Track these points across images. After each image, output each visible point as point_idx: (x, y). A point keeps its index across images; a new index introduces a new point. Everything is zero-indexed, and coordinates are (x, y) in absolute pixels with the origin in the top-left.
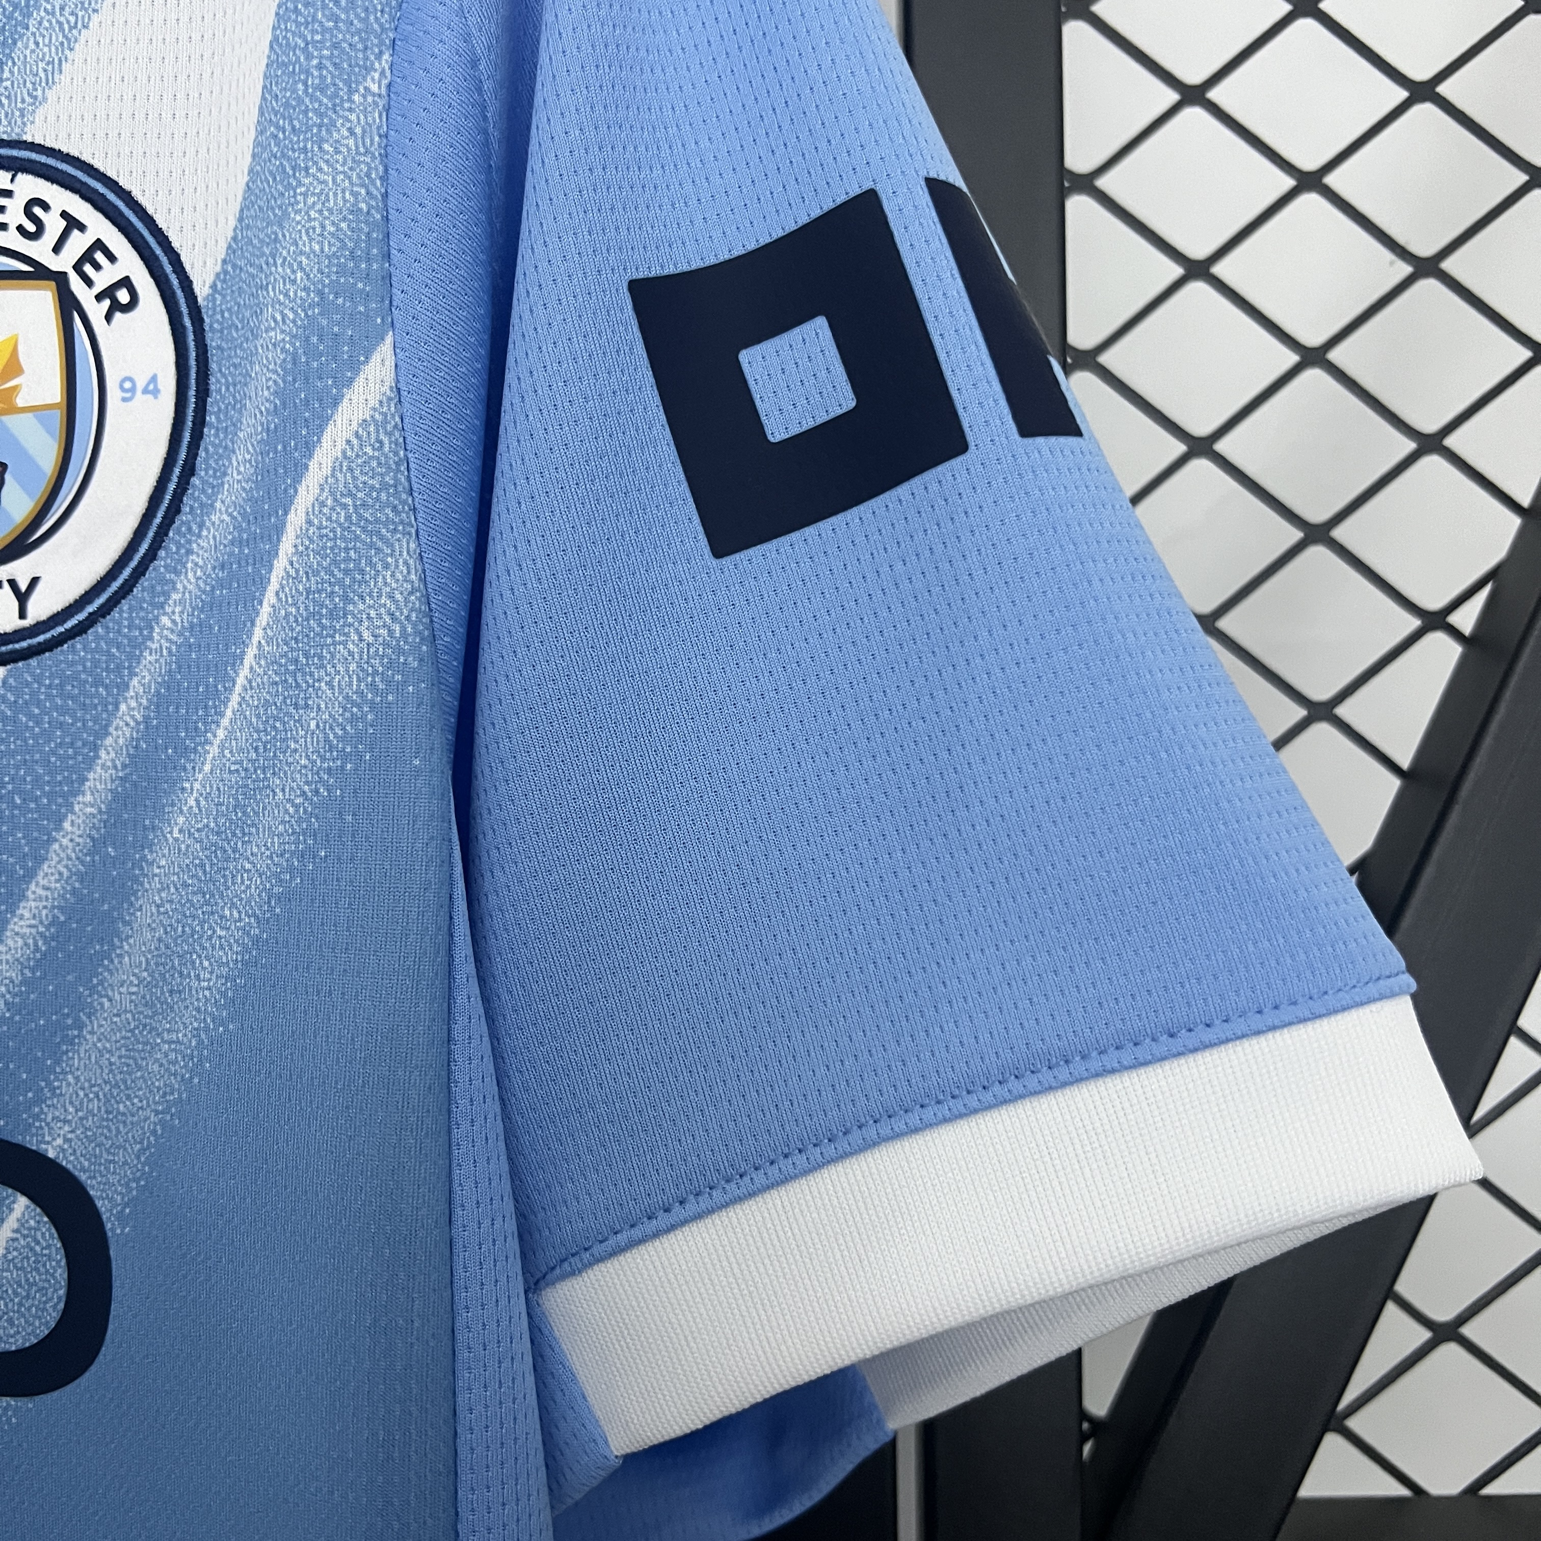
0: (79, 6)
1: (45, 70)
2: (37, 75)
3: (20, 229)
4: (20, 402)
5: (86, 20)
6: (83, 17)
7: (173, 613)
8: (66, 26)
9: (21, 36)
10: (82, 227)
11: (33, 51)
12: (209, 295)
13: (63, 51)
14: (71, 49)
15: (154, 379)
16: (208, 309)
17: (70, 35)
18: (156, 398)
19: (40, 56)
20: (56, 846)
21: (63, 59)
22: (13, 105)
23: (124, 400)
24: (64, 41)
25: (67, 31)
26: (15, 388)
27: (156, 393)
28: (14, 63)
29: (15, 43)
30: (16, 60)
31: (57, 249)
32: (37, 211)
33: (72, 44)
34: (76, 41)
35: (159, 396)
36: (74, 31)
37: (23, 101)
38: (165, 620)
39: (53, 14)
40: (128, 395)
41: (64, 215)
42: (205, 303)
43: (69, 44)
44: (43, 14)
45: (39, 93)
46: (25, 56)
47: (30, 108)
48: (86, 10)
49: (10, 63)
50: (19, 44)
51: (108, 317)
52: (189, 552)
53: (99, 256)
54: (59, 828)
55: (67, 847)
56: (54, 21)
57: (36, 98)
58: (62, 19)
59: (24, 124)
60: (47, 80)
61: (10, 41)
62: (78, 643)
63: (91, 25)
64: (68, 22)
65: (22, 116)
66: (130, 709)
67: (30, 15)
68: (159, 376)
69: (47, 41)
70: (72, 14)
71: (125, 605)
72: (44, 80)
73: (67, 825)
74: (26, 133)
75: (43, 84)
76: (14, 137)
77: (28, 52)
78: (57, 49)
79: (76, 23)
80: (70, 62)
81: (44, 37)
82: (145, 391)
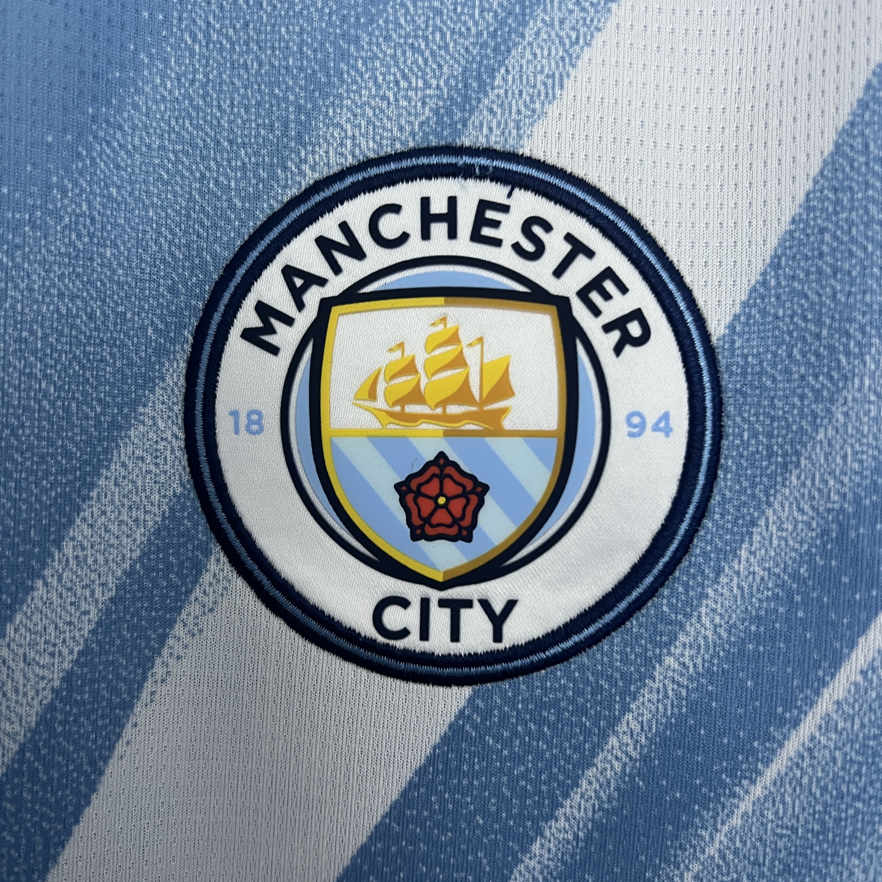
0: (581, 22)
1: (545, 84)
2: (535, 87)
3: (517, 247)
4: (508, 424)
5: (589, 38)
6: (585, 35)
7: (683, 655)
8: (567, 42)
9: (516, 44)
10: (590, 254)
11: (529, 62)
12: (724, 336)
13: (564, 66)
14: (573, 66)
15: (666, 416)
16: (724, 349)
17: (571, 51)
18: (667, 435)
19: (539, 68)
20: (522, 867)
21: (564, 74)
22: (507, 115)
23: (631, 435)
24: (565, 55)
25: (567, 46)
26: (504, 411)
27: (668, 431)
28: (507, 71)
29: (509, 51)
30: (510, 68)
31: (559, 272)
32: (537, 230)
33: (574, 60)
34: (578, 57)
35: (671, 434)
36: (577, 47)
37: (519, 112)
38: (669, 661)
39: (552, 25)
40: (636, 430)
41: (569, 238)
42: (721, 343)
43: (571, 60)
44: (540, 24)
45: (538, 106)
46: (521, 66)
47: (527, 120)
48: (589, 28)
49: (503, 71)
50: (514, 52)
51: (618, 350)
52: (704, 596)
53: (609, 286)
54: (525, 850)
55: (534, 869)
56: (553, 34)
57: (534, 111)
58: (562, 33)
59: (520, 137)
60: (547, 94)
61: (502, 48)
62: (559, 670)
63: (594, 42)
64: (569, 37)
65: (518, 128)
66: (622, 745)
67: (525, 24)
68: (671, 413)
69: (546, 53)
70: (573, 28)
71: (617, 637)
72: (543, 94)
73: (536, 848)
74: (522, 146)
75: (542, 98)
76: (508, 148)
77: (524, 62)
78: (557, 63)
79: (578, 39)
80: (572, 78)
81: (542, 49)
82: (656, 428)
